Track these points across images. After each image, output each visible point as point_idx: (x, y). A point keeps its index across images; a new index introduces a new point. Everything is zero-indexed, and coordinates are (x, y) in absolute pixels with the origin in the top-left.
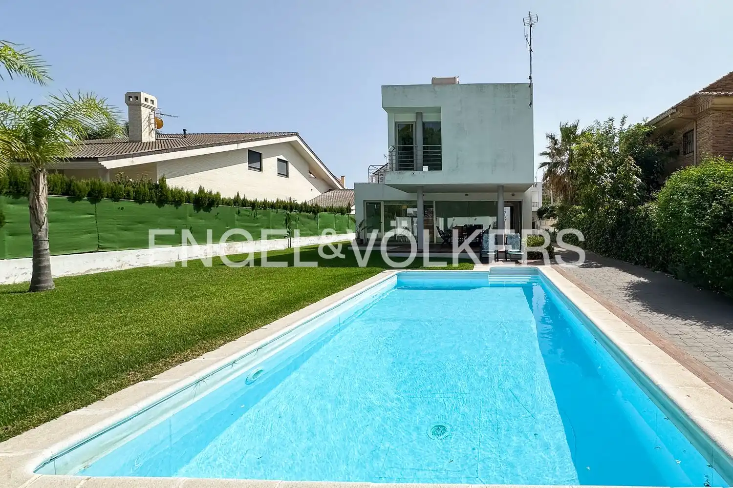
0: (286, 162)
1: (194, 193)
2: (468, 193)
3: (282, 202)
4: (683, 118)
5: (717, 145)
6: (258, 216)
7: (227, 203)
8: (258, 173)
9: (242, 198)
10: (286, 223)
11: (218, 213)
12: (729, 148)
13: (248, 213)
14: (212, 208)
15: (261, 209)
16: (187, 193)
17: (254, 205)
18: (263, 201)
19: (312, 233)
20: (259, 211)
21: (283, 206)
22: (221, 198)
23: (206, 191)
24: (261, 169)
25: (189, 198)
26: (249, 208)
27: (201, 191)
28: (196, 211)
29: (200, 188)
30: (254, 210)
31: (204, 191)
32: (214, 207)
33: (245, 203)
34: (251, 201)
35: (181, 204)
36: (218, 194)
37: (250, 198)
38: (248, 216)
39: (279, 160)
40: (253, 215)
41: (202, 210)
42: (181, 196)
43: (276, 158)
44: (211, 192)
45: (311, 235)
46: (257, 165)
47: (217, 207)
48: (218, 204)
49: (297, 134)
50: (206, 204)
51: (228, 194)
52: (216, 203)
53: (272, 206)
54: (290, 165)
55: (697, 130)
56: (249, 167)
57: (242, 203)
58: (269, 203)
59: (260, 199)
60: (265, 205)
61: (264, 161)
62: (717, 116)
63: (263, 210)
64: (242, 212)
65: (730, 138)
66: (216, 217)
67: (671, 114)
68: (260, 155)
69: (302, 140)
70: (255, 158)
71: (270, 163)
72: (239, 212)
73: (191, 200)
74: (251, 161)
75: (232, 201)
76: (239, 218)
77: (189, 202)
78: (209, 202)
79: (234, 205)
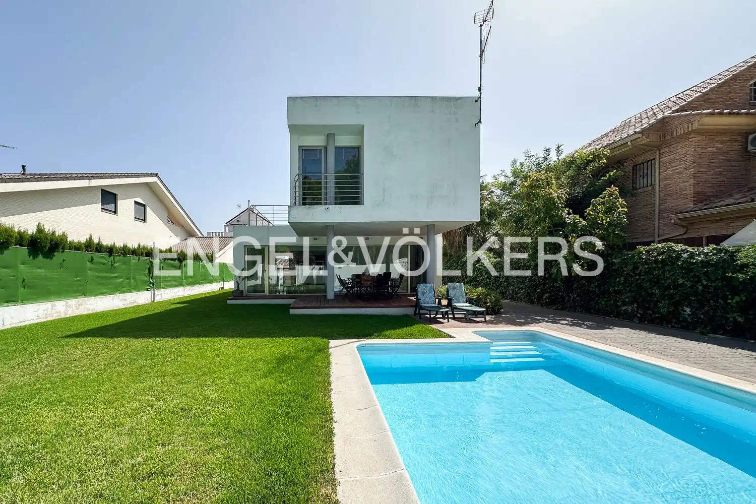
0: (144, 206)
1: (30, 232)
2: (369, 237)
3: (144, 248)
4: (646, 145)
5: (699, 175)
6: (116, 265)
7: (77, 247)
8: (113, 216)
9: (96, 241)
10: (149, 273)
11: (64, 260)
12: (712, 178)
13: (104, 261)
14: (55, 254)
15: (120, 256)
16: (19, 233)
17: (111, 250)
18: (122, 246)
19: (176, 283)
20: (117, 258)
21: (146, 253)
22: (68, 240)
23: (46, 230)
24: (115, 212)
25: (21, 239)
26: (105, 255)
27: (40, 230)
28: (31, 257)
29: (39, 226)
30: (112, 258)
31: (44, 230)
32: (58, 251)
33: (99, 248)
34: (107, 246)
35: (8, 247)
36: (64, 236)
37: (107, 242)
38: (104, 264)
39: (136, 203)
40: (110, 263)
41: (40, 255)
42: (8, 236)
43: (132, 201)
44: (54, 233)
45: (176, 286)
46: (111, 207)
47: (63, 252)
48: (63, 248)
49: (157, 175)
50: (47, 248)
51: (77, 236)
52: (61, 247)
53: (134, 252)
54: (148, 209)
55: (661, 160)
56: (102, 208)
57: (97, 248)
58: (129, 249)
59: (119, 244)
60: (125, 251)
61: (119, 202)
62: (698, 140)
63: (122, 257)
64: (96, 260)
65: (714, 166)
66: (61, 266)
67: (631, 141)
68: (115, 195)
69: (162, 182)
70: (109, 198)
71: (126, 206)
72: (92, 260)
73: (25, 242)
74: (104, 202)
75: (83, 246)
76: (93, 266)
77: (21, 245)
78: (51, 245)
79: (86, 250)
